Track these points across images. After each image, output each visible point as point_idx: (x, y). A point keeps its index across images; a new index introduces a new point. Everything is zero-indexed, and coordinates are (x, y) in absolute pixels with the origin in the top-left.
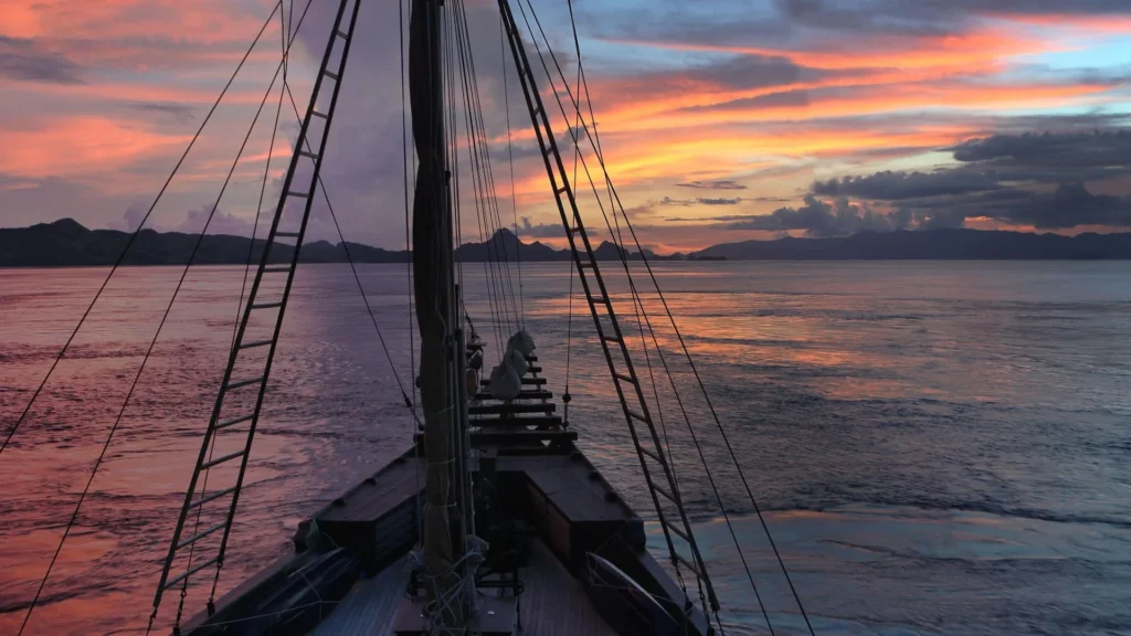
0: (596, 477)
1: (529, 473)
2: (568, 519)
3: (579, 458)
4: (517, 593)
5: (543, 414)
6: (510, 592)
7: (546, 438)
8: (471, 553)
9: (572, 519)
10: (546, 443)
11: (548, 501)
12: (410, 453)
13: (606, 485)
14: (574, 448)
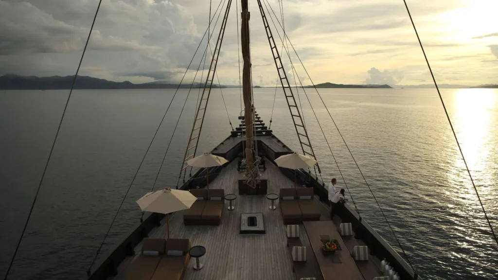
0: (279, 141)
1: (262, 140)
2: (274, 151)
3: (274, 137)
4: (265, 170)
5: (261, 126)
6: (263, 170)
7: (264, 132)
8: (257, 160)
9: (276, 151)
10: (264, 133)
11: (268, 147)
12: (231, 136)
13: (282, 143)
14: (272, 134)
